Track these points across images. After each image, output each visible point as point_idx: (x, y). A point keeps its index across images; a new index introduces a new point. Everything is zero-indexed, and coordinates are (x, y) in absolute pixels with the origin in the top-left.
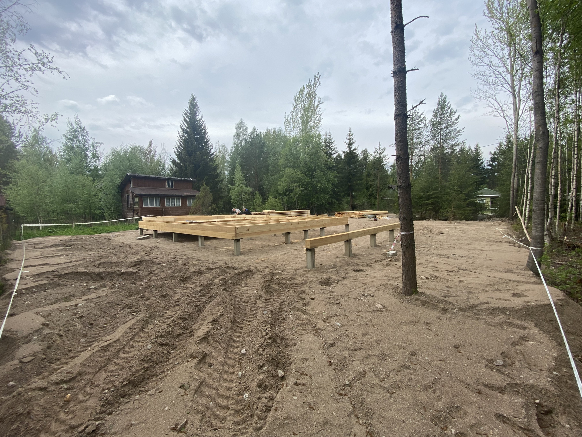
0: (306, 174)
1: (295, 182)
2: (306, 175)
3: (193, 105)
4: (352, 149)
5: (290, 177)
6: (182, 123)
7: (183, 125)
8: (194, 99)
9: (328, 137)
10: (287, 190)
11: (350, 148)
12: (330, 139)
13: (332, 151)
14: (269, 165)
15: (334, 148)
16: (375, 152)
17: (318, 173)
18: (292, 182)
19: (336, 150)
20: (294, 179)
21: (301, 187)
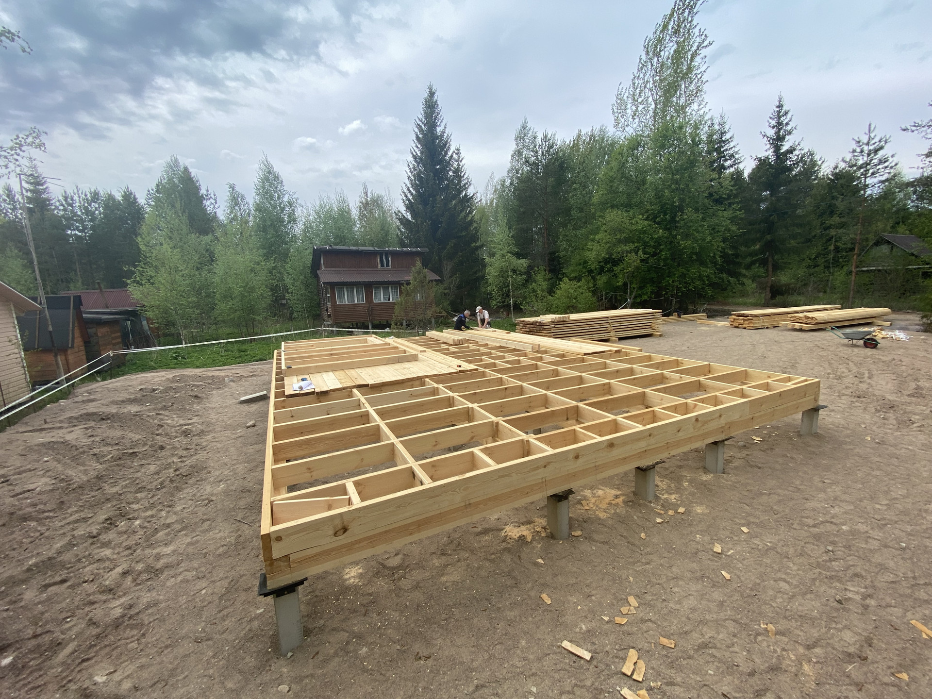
0: (658, 220)
1: (628, 240)
2: (655, 223)
3: (431, 107)
4: (784, 149)
5: (615, 231)
6: (414, 145)
7: (415, 148)
8: (432, 94)
9: (717, 127)
10: (606, 261)
11: (777, 148)
12: (723, 133)
13: (726, 160)
14: (571, 207)
15: (731, 152)
16: (854, 151)
17: (689, 214)
18: (620, 241)
19: (737, 156)
20: (624, 235)
21: (640, 253)
